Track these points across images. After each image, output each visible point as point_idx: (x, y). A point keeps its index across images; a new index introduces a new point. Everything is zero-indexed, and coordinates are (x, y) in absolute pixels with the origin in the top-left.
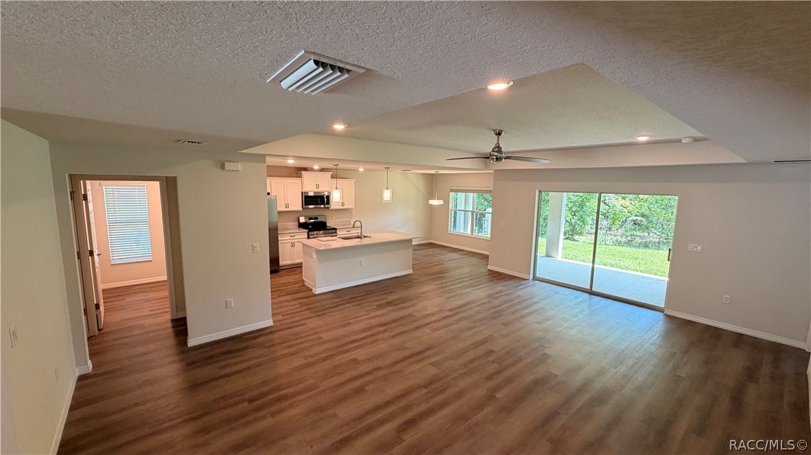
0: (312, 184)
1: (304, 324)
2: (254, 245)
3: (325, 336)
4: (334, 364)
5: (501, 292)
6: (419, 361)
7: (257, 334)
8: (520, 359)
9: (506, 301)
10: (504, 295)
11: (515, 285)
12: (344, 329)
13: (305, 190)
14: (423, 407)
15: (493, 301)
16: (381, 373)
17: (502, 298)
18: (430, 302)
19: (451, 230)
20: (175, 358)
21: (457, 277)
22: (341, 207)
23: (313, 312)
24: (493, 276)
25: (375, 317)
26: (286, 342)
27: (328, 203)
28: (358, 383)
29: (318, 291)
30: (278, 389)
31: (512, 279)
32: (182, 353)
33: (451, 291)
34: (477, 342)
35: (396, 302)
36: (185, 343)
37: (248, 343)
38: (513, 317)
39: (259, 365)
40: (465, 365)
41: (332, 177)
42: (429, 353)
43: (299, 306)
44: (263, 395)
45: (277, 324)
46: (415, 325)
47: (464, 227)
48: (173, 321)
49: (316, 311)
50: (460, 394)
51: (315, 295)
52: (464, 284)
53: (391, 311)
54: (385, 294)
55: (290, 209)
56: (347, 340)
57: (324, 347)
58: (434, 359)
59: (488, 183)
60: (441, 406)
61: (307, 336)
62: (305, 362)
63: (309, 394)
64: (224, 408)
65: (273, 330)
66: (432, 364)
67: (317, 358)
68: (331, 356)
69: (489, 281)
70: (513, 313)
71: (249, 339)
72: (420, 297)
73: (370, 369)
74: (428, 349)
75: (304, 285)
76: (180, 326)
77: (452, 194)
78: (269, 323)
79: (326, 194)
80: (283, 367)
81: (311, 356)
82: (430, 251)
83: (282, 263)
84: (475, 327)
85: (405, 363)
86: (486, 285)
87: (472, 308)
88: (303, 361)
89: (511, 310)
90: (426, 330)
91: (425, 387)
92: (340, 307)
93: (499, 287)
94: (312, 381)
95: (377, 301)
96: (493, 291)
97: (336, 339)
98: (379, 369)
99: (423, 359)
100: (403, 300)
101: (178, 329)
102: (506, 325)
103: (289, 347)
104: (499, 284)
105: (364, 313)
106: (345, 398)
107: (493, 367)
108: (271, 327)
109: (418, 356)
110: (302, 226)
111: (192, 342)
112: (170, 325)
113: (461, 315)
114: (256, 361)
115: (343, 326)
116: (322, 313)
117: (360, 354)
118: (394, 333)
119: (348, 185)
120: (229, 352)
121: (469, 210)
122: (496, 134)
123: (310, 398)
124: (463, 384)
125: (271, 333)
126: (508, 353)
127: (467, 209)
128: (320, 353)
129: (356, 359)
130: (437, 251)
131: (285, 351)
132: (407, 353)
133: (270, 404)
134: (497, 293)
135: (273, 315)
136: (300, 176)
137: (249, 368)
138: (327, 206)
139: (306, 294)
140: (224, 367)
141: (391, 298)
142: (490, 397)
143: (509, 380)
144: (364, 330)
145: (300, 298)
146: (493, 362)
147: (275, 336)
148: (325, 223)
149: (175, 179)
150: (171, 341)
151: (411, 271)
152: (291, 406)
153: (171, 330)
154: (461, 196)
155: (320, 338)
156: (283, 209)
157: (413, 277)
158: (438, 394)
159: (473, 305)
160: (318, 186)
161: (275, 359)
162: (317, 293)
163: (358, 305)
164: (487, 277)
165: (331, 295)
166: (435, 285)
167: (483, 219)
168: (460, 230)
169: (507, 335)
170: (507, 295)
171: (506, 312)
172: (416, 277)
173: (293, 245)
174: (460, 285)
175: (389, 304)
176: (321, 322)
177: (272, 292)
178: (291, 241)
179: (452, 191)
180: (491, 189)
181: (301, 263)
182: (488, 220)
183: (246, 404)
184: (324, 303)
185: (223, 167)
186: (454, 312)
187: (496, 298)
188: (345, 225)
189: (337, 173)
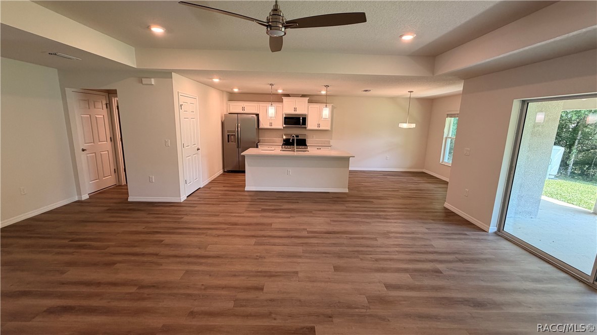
0: (292, 107)
13: (286, 112)
20: (112, 205)
22: (316, 128)
27: (304, 124)
32: (120, 203)
41: (310, 102)
43: (220, 195)
51: (244, 191)
55: (273, 127)
65: (175, 205)
79: (303, 116)
108: (180, 203)
111: (130, 199)
120: (132, 210)
125: (171, 206)
136: (282, 101)
138: (303, 126)
148: (305, 140)
156: (268, 127)
160: (295, 109)
162: (247, 190)
163: (252, 205)
172: (344, 196)
185: (141, 82)
188: (322, 144)
189: (313, 99)
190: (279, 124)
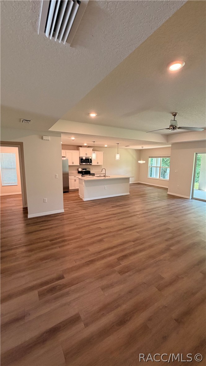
0: (84, 153)
1: (78, 212)
2: (56, 175)
3: (86, 217)
4: (89, 229)
5: (174, 203)
6: (131, 230)
7: (57, 215)
8: (184, 233)
9: (177, 207)
10: (176, 205)
11: (182, 201)
12: (96, 215)
13: (81, 156)
14: (132, 250)
15: (170, 207)
16: (111, 234)
17: (175, 206)
18: (137, 206)
19: (149, 176)
20: (23, 222)
21: (151, 197)
22: (97, 164)
23: (82, 208)
24: (170, 196)
25: (110, 211)
26: (69, 219)
27: (91, 162)
28: (100, 238)
29: (85, 200)
30: (63, 237)
31: (180, 198)
32: (25, 220)
33: (148, 202)
34: (161, 224)
35: (121, 206)
36: (27, 216)
37: (52, 218)
38: (180, 214)
39: (56, 227)
40: (154, 234)
41: (93, 150)
42: (136, 227)
43: (76, 205)
44: (56, 239)
45: (66, 211)
46: (129, 215)
47: (156, 175)
48: (24, 208)
49: (84, 208)
50: (151, 246)
52: (155, 199)
53: (118, 209)
54: (116, 202)
55: (74, 164)
56: (97, 219)
57: (85, 222)
58: (138, 230)
59: (168, 153)
60: (141, 251)
61: (79, 217)
62: (77, 227)
63: (77, 240)
64: (39, 242)
65: (64, 213)
66: (137, 232)
67: (82, 226)
68: (89, 226)
69: (169, 199)
70: (181, 212)
71: (53, 217)
72: (133, 204)
73: (106, 232)
74: (135, 225)
75: (79, 197)
76: (25, 210)
77: (150, 159)
78: (62, 211)
79: (90, 158)
80: (67, 229)
81: (79, 225)
82: (139, 186)
83: (70, 188)
84: (160, 218)
85: (124, 230)
86: (166, 200)
87: (159, 209)
88: (76, 227)
89: (180, 211)
90: (135, 218)
91: (133, 241)
92: (95, 206)
93: (173, 201)
94: (79, 235)
95: (111, 205)
96: (169, 203)
97: (91, 219)
98: (110, 232)
99: (134, 229)
100: (125, 205)
101: (25, 211)
102: (177, 217)
103: (70, 221)
104: (174, 200)
105: (105, 209)
106: (93, 243)
107: (169, 236)
108: (63, 213)
109: (131, 228)
110: (79, 172)
111: (30, 216)
112: (22, 209)
113: (153, 212)
114: (55, 225)
115: (95, 214)
116: (86, 208)
117: (102, 225)
118: (119, 218)
119: (101, 154)
120: (45, 221)
121: (158, 166)
122: (174, 115)
123: (77, 242)
124: (153, 242)
125: (63, 215)
126: (178, 230)
127: (157, 166)
128: (84, 224)
129: (100, 227)
130: (142, 186)
131: (68, 222)
132: (125, 226)
133: (59, 242)
134: (172, 204)
135: (64, 208)
136: (78, 150)
137: (52, 228)
138: (90, 163)
139: (80, 201)
140: (41, 227)
141: (118, 204)
142: (168, 249)
143: (178, 242)
144: (105, 216)
145: (77, 202)
146: (170, 233)
147: (64, 216)
148: (90, 171)
149: (22, 143)
150: (21, 215)
151: (129, 194)
152: (68, 244)
153: (22, 212)
154: (154, 159)
155: (84, 218)
156: (71, 164)
157: (129, 196)
158: (140, 245)
159: (159, 208)
160: (86, 154)
161: (64, 225)
162: (84, 200)
163: (103, 206)
164: (167, 197)
165: (91, 202)
166: (141, 199)
167: (166, 173)
168: (154, 176)
169: (177, 222)
170: (178, 205)
171: (177, 212)
172: (131, 196)
173: (75, 180)
174: (153, 200)
175: (117, 206)
176: (86, 212)
177: (64, 200)
178: (74, 179)
179: (150, 157)
180: (170, 155)
181: (78, 189)
182: (168, 174)
183: (49, 242)
184: (87, 204)
185: (42, 138)
186: (149, 211)
187: (171, 206)
188: (99, 173)
189: (95, 149)
190: (77, 163)
